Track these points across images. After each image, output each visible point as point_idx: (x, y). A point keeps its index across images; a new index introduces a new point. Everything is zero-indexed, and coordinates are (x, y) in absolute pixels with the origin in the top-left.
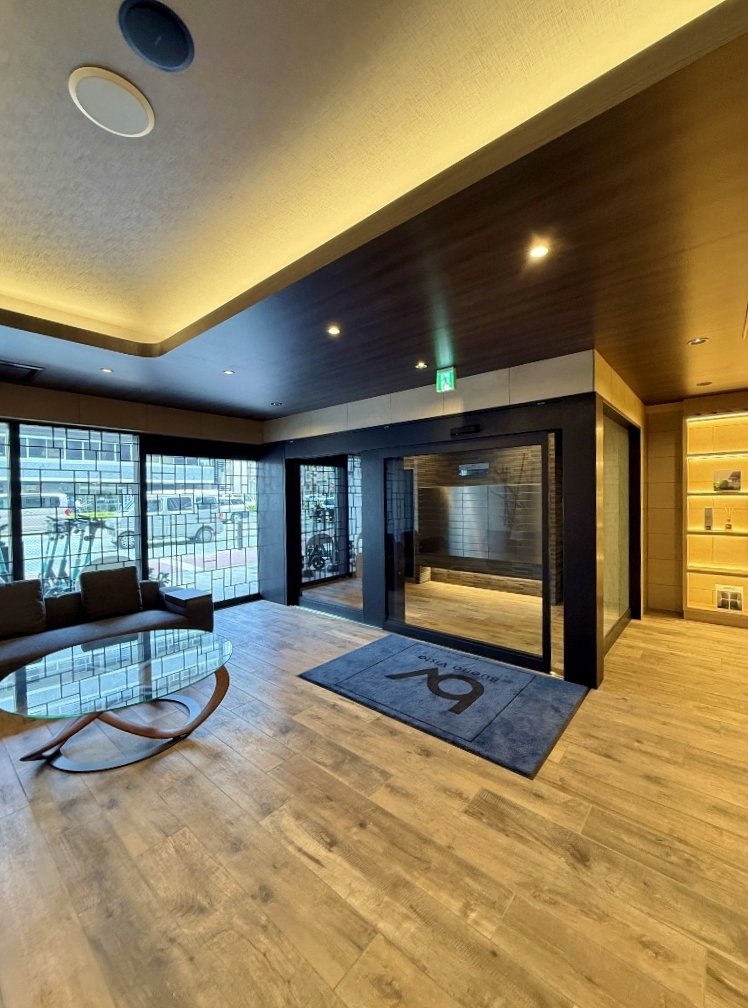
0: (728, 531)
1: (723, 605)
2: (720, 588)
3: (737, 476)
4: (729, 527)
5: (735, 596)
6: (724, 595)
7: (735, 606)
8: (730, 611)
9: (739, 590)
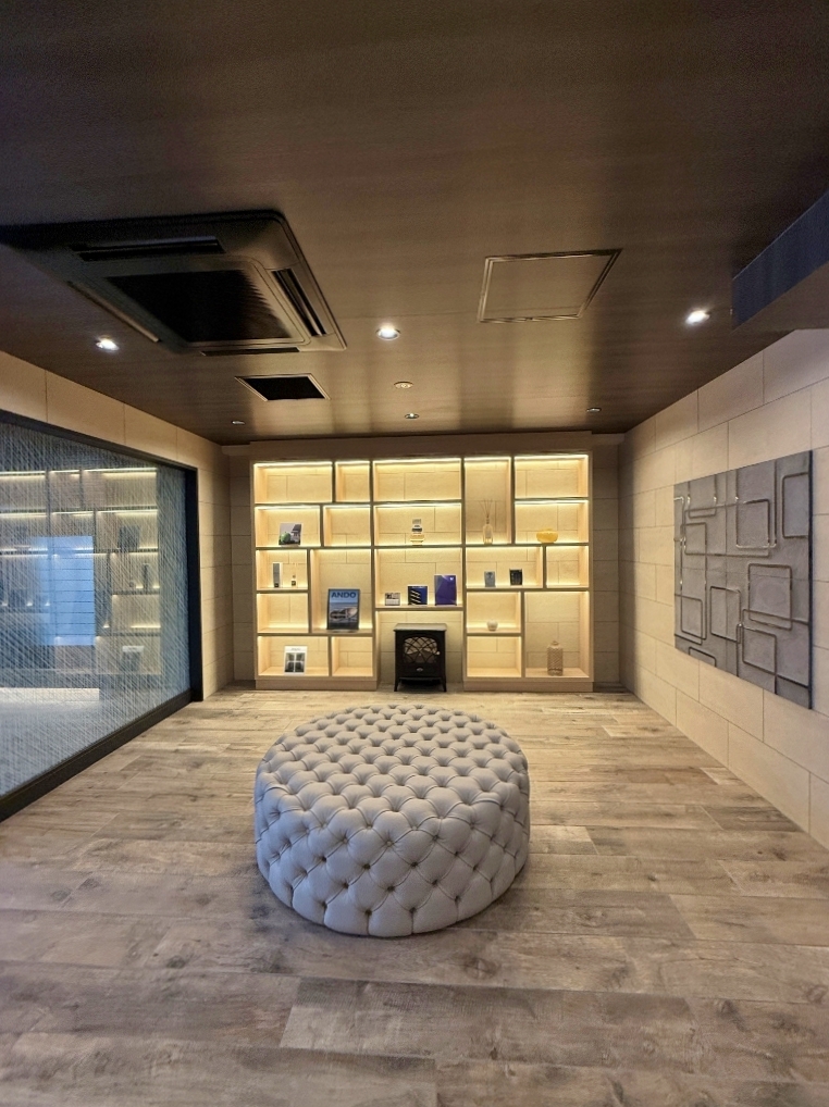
0: (294, 588)
1: (289, 669)
2: (289, 650)
3: (298, 529)
4: (294, 584)
5: (300, 656)
6: (291, 657)
7: (300, 668)
8: (294, 674)
9: (303, 650)
